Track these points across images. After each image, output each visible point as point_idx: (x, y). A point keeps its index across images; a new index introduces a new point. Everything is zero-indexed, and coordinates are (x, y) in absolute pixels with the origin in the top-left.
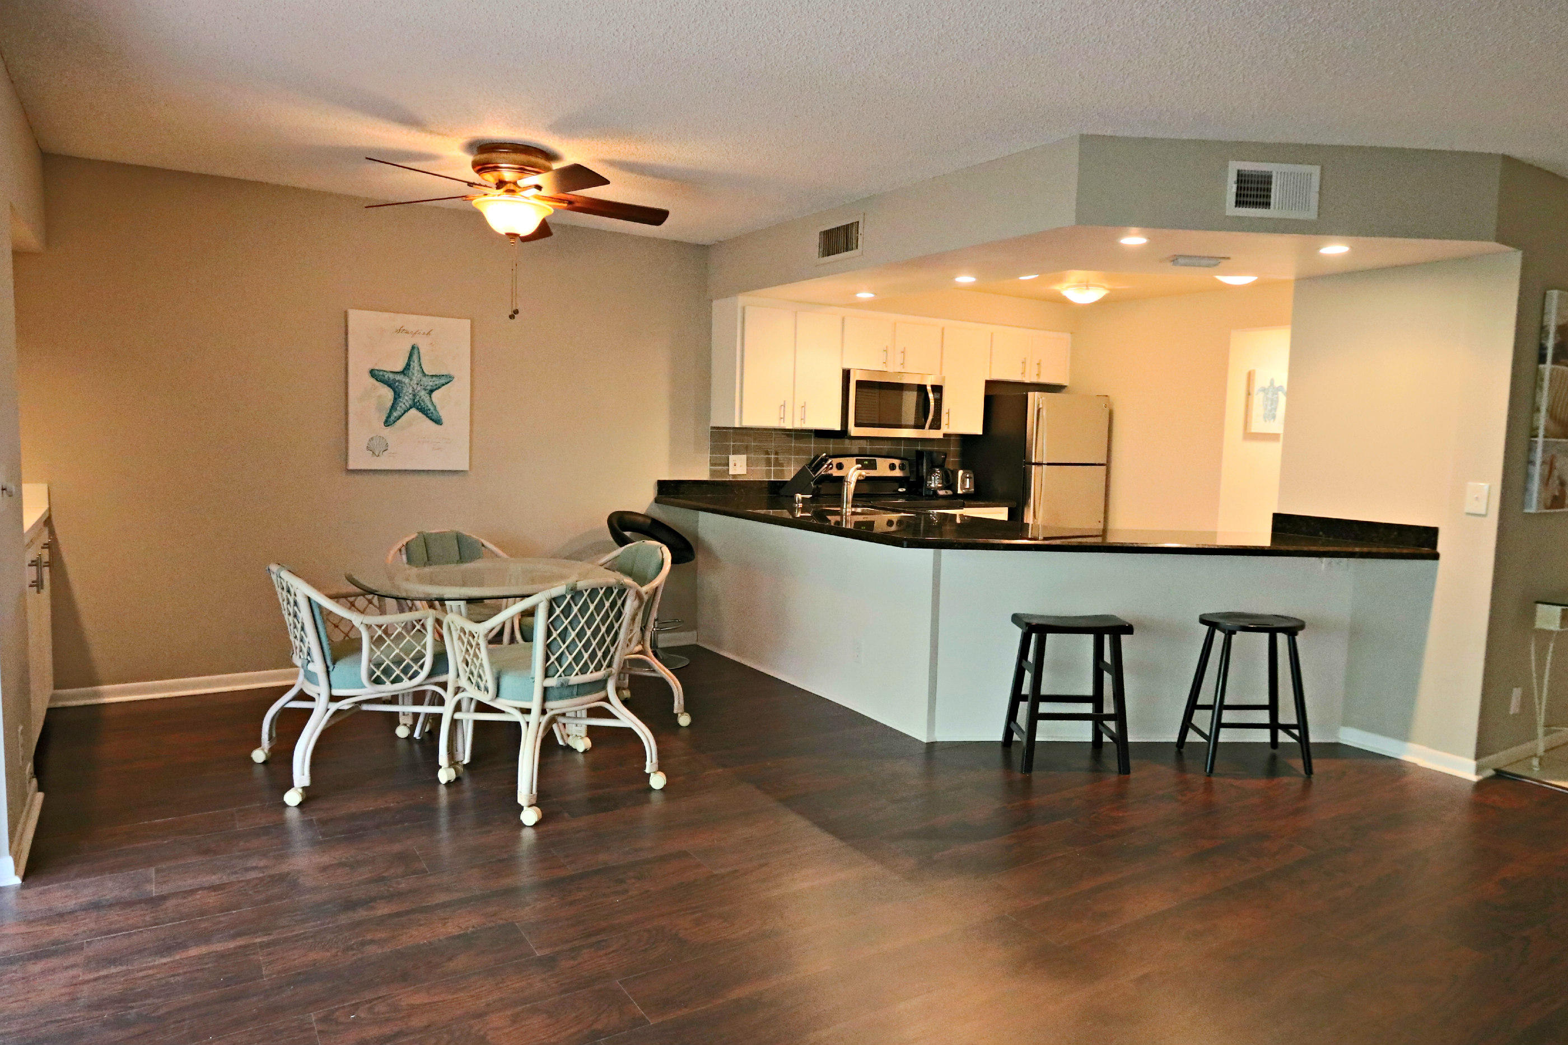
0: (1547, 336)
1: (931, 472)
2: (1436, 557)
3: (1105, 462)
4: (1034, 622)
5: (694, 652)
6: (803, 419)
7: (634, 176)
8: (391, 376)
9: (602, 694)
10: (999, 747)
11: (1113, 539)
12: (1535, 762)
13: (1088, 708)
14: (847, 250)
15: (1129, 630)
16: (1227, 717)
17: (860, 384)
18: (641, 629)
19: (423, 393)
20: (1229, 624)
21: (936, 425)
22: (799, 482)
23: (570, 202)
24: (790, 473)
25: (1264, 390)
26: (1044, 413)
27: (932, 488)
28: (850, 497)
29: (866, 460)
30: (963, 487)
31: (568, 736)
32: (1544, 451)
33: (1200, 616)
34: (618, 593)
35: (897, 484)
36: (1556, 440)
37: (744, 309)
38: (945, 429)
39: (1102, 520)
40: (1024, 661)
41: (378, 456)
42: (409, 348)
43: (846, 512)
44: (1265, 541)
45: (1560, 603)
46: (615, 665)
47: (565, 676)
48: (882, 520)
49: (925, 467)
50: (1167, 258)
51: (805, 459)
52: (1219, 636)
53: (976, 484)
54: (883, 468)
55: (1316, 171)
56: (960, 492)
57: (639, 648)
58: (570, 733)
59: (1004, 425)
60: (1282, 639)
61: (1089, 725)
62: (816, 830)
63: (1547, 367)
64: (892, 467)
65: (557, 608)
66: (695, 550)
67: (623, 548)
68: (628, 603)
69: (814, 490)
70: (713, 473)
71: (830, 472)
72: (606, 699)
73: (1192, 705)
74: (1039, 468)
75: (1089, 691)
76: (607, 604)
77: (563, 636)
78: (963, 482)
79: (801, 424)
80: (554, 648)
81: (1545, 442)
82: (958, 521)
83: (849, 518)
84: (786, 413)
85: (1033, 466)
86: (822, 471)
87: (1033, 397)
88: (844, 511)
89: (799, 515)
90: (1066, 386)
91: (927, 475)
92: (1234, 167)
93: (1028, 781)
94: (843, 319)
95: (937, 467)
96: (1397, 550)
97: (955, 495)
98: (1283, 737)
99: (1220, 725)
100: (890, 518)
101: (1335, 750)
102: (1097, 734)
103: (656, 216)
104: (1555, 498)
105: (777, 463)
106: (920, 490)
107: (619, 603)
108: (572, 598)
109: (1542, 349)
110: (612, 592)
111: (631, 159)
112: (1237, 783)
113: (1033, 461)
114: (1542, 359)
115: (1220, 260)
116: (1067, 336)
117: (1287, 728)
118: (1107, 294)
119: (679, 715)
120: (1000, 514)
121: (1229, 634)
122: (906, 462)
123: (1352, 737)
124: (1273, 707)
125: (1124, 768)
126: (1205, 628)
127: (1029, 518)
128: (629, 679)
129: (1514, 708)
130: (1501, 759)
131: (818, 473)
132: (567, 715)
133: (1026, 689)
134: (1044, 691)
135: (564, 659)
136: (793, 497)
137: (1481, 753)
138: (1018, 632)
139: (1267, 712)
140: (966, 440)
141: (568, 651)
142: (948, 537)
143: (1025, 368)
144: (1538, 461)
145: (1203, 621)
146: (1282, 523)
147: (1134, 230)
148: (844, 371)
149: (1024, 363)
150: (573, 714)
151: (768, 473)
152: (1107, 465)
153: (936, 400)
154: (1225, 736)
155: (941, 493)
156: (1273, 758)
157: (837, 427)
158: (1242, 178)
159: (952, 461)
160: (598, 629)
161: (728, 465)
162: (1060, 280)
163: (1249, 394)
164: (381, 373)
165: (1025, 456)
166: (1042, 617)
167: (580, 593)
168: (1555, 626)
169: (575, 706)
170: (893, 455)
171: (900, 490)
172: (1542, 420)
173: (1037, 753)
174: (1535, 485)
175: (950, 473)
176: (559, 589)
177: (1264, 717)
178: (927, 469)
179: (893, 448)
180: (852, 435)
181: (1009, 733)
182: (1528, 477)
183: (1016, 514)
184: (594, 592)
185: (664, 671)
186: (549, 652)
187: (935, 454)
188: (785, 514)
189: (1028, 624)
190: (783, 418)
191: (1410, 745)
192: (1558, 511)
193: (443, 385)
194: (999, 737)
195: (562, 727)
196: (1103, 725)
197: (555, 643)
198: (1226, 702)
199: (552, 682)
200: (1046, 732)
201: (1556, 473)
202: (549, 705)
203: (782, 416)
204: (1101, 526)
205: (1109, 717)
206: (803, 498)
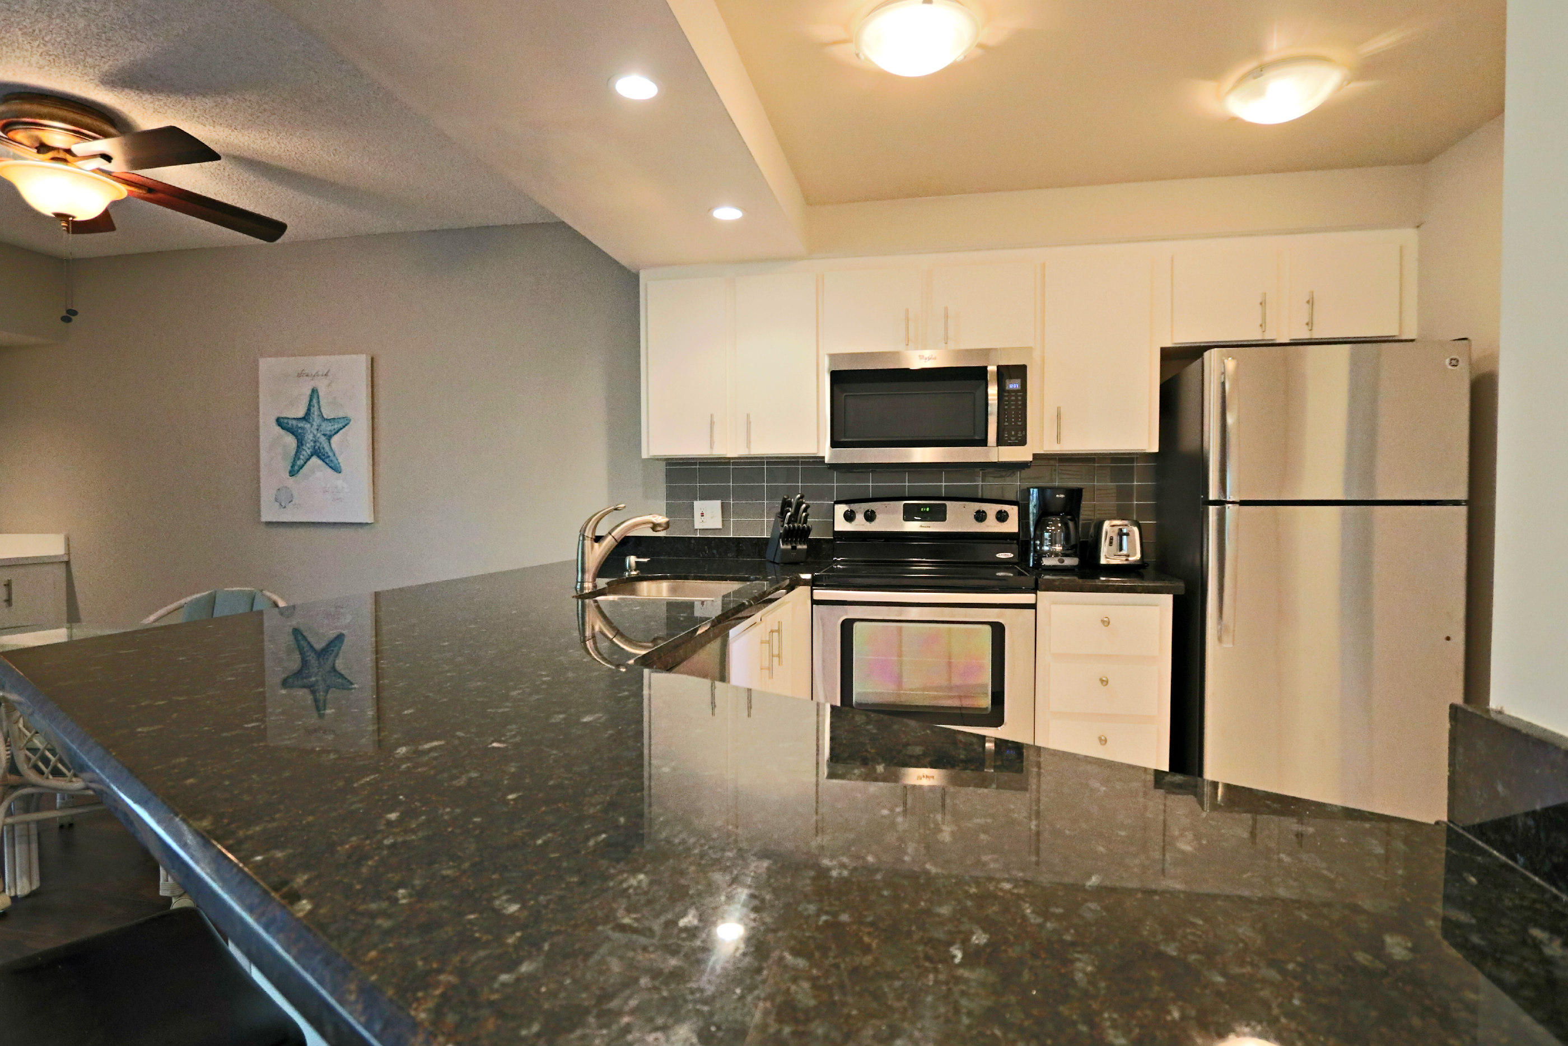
1: (1042, 523)
8: (294, 422)
17: (837, 376)
19: (323, 439)
21: (1022, 437)
29: (925, 506)
30: (1112, 553)
35: (995, 546)
37: (646, 287)
38: (1032, 445)
41: (285, 507)
42: (309, 392)
54: (962, 519)
56: (1103, 560)
64: (980, 516)
78: (1112, 542)
91: (1038, 528)
95: (1049, 514)
97: (1089, 567)
113: (1212, 499)
122: (1010, 508)
143: (1266, 314)
152: (1469, 503)
153: (1011, 393)
155: (1049, 562)
161: (692, 514)
164: (286, 421)
171: (1004, 556)
178: (1035, 519)
187: (1048, 492)
193: (341, 429)
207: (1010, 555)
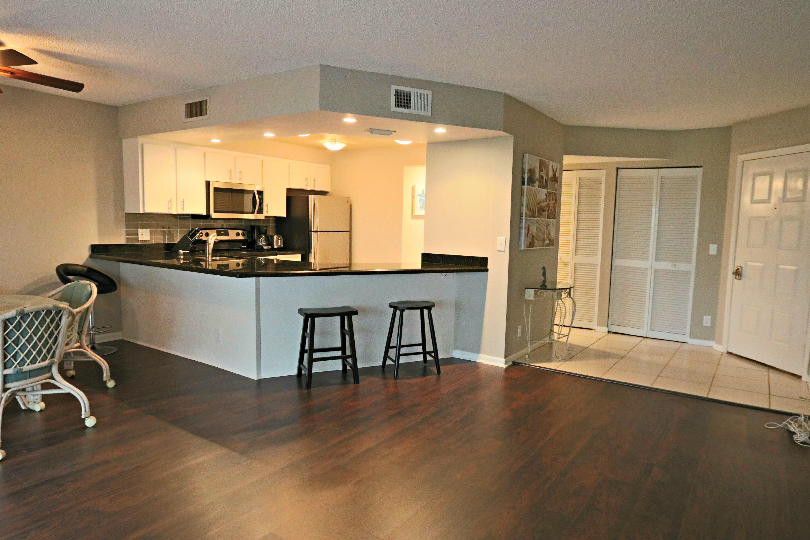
0: (525, 173)
1: (259, 237)
2: (487, 270)
3: (348, 230)
4: (309, 312)
5: (121, 344)
6: (183, 209)
7: (59, 61)
9: (48, 375)
10: (296, 378)
11: (354, 268)
12: (527, 356)
13: (339, 353)
14: (201, 115)
15: (356, 313)
16: (403, 351)
17: (216, 189)
18: (78, 333)
20: (402, 306)
21: (261, 211)
22: (182, 244)
23: (12, 73)
24: (177, 238)
25: (419, 195)
26: (317, 206)
27: (260, 245)
28: (211, 251)
29: (221, 231)
30: (277, 244)
31: (29, 403)
32: (525, 223)
33: (389, 304)
34: (55, 313)
35: (241, 244)
36: (530, 218)
37: (142, 145)
38: (265, 214)
39: (349, 259)
40: (305, 333)
43: (209, 259)
44: (419, 267)
45: (533, 287)
46: (57, 355)
47: (20, 366)
48: (233, 263)
49: (256, 234)
50: (368, 130)
51: (186, 231)
52: (398, 312)
53: (284, 242)
54: (232, 235)
55: (429, 93)
56: (275, 247)
57: (78, 344)
58: (30, 401)
59: (297, 212)
60: (426, 311)
61: (340, 361)
62: (190, 435)
63: (525, 187)
64: (238, 234)
65: (10, 325)
66: (117, 284)
67: (65, 286)
68: (64, 319)
69: (192, 247)
70: (127, 239)
71: (201, 238)
72: (52, 378)
73: (388, 347)
74: (315, 234)
75: (339, 344)
76: (48, 320)
77: (17, 342)
78: (277, 242)
79: (182, 212)
80: (9, 349)
81: (525, 219)
82: (275, 262)
83: (210, 263)
84: (172, 205)
85: (313, 233)
86: (197, 237)
87: (311, 197)
88: (207, 259)
89: (182, 262)
90: (328, 192)
91: (257, 238)
92: (394, 88)
93: (310, 393)
94: (205, 153)
95: (263, 234)
96: (471, 268)
97: (273, 249)
98: (429, 358)
99: (400, 355)
100: (238, 262)
101: (451, 361)
102: (344, 366)
103: (77, 87)
104: (530, 243)
105: (169, 233)
106: (254, 247)
107: (57, 319)
108: (21, 318)
109: (523, 178)
110: (51, 313)
111: (55, 50)
112: (408, 381)
113: (313, 230)
114: (523, 183)
115: (392, 132)
116: (329, 167)
117: (429, 353)
118: (345, 146)
119: (107, 381)
120: (297, 258)
121: (402, 311)
122: (245, 232)
123: (457, 354)
124: (424, 344)
125: (357, 381)
126: (392, 310)
127: (312, 260)
128: (74, 364)
129: (519, 335)
130: (515, 357)
131: (193, 239)
132: (27, 390)
133: (307, 347)
134: (316, 346)
135: (18, 355)
136: (178, 252)
137: (506, 355)
138: (302, 318)
139: (421, 347)
140: (278, 219)
141: (21, 351)
142: (270, 271)
143: (307, 182)
144: (524, 228)
145: (391, 306)
146: (426, 258)
147: (350, 115)
148: (206, 182)
149: (306, 179)
150: (30, 389)
151: (164, 239)
152: (350, 231)
153: (259, 198)
154: (403, 360)
155: (265, 248)
156: (425, 367)
157: (204, 213)
158: (398, 93)
159: (271, 231)
160: (42, 336)
161: (137, 234)
162: (322, 138)
163: (413, 197)
165: (308, 227)
166: (313, 309)
167: (28, 315)
168: (532, 298)
169: (32, 383)
170: (238, 228)
171: (243, 247)
172: (524, 210)
173: (314, 378)
174: (523, 238)
175: (269, 237)
176: (11, 314)
177: (420, 349)
178: (257, 235)
179: (237, 224)
180: (213, 217)
181: (300, 370)
182: (520, 234)
183: (305, 258)
184: (37, 314)
185: (96, 357)
186: (6, 353)
187: (261, 227)
188: (175, 262)
189: (305, 314)
190: (170, 208)
191: (481, 355)
192: (532, 248)
194: (295, 372)
195: (23, 397)
196: (347, 361)
197: (10, 347)
198: (402, 344)
199: (8, 372)
200: (317, 368)
201: (530, 232)
202: (8, 386)
203: (170, 207)
204: (348, 262)
205: (349, 357)
206: (183, 252)
207: (245, 247)
